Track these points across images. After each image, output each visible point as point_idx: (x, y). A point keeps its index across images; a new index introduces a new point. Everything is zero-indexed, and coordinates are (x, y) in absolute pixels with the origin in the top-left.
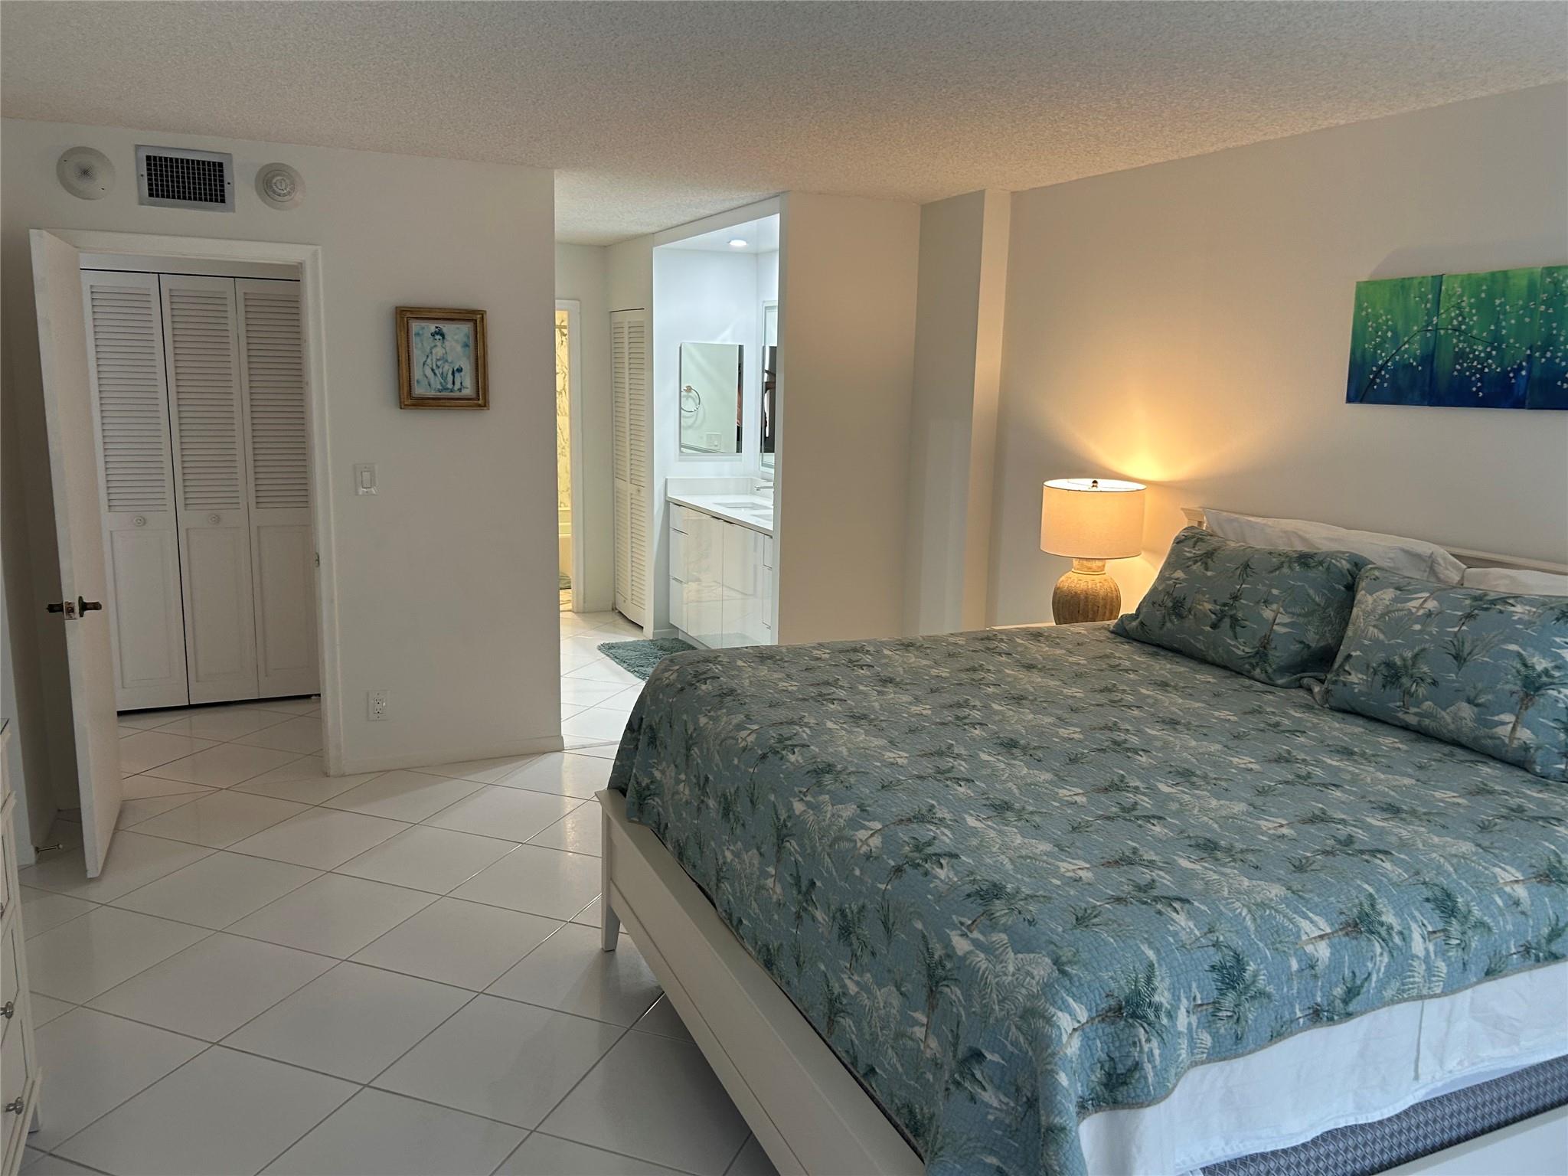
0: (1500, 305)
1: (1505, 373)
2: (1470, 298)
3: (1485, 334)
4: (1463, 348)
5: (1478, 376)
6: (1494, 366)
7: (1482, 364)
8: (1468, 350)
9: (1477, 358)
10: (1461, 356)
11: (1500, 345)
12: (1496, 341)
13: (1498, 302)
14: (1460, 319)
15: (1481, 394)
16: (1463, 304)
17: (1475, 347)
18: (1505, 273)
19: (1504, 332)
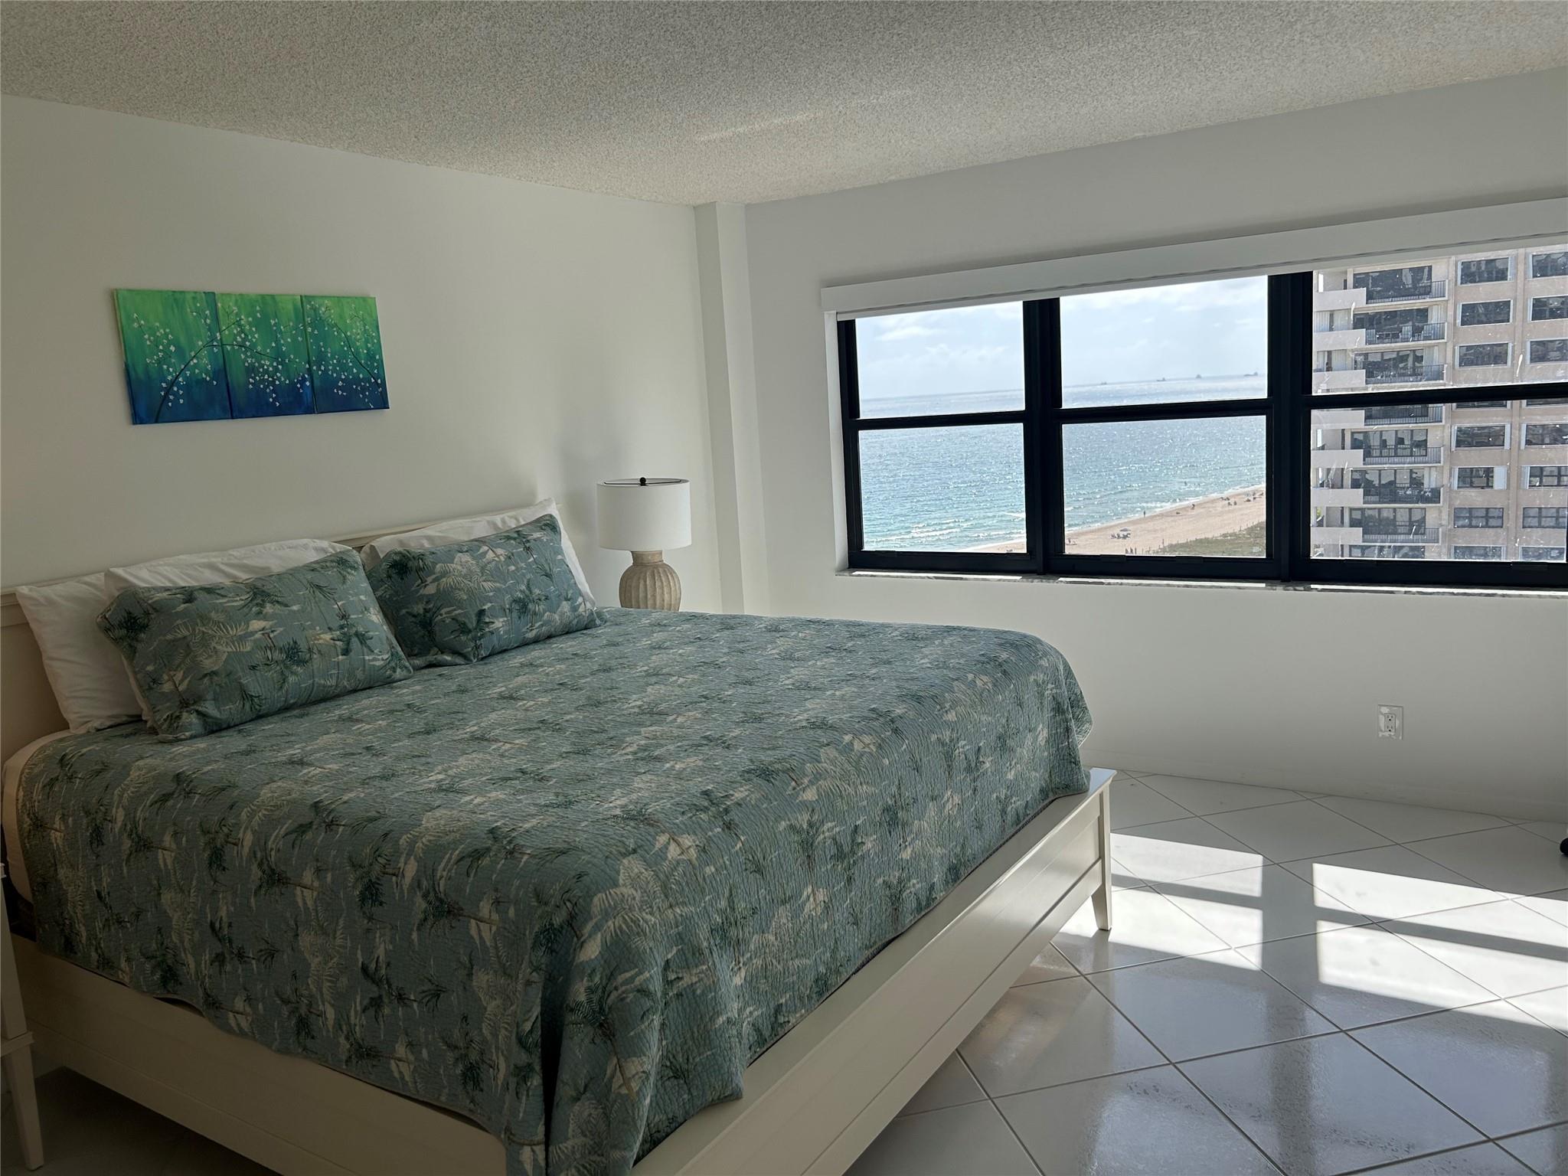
0: (275, 324)
1: (293, 384)
2: (247, 316)
3: (268, 351)
4: (252, 364)
5: (271, 388)
6: (282, 379)
7: (272, 378)
8: (257, 364)
9: (266, 372)
10: (251, 370)
11: (283, 360)
12: (278, 356)
13: (273, 322)
14: (243, 336)
15: (278, 404)
16: (242, 322)
17: (263, 362)
18: (273, 297)
19: (284, 349)
